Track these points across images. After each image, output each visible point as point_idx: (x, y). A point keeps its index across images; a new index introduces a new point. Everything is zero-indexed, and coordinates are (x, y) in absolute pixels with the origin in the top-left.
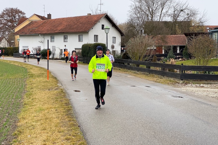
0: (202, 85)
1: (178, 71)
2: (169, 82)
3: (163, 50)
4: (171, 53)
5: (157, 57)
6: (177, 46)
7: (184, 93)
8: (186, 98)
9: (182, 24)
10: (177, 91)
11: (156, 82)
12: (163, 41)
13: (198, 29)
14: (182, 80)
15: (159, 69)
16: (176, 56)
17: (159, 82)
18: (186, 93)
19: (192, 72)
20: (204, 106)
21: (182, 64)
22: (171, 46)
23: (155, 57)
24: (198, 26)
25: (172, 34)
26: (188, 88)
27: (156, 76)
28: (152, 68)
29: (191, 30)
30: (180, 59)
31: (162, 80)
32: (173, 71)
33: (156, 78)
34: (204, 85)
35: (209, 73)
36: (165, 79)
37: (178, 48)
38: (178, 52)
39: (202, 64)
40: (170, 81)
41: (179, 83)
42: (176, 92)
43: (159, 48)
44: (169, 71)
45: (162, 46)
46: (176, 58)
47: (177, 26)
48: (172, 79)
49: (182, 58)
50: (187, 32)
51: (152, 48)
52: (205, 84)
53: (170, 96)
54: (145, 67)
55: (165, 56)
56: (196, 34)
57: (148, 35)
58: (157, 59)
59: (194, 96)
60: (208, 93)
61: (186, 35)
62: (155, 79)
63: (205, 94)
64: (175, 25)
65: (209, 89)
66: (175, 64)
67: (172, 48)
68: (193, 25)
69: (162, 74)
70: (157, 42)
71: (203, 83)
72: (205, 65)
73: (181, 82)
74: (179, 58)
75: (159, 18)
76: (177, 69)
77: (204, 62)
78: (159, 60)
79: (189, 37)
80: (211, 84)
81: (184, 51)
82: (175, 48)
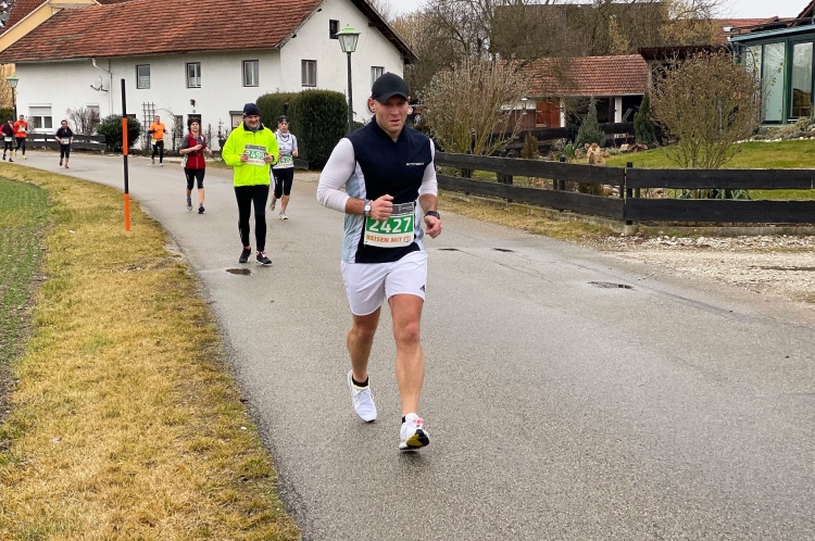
0: (701, 240)
1: (613, 191)
2: (580, 231)
3: (562, 115)
4: (589, 124)
5: (539, 139)
6: (614, 98)
7: (634, 270)
8: (643, 290)
9: (633, 14)
10: (611, 264)
11: (533, 232)
12: (560, 77)
13: (692, 33)
14: (629, 223)
15: (542, 184)
16: (609, 134)
17: (545, 233)
18: (644, 271)
19: (668, 194)
20: (706, 315)
21: (630, 165)
22: (588, 99)
23: (530, 142)
24: (691, 23)
25: (593, 53)
26: (650, 253)
27: (533, 209)
28: (519, 181)
29: (666, 35)
30: (625, 147)
31: (556, 226)
32: (598, 191)
33: (534, 217)
34: (712, 242)
35: (728, 195)
36: (565, 221)
37: (618, 107)
38: (618, 119)
39: (701, 162)
40: (586, 227)
41: (617, 235)
42: (604, 269)
43: (548, 106)
44: (583, 189)
45: (559, 99)
46: (608, 144)
47: (613, 23)
48: (593, 221)
49: (630, 141)
50: (648, 44)
51: (520, 108)
52: (713, 235)
53: (584, 285)
54: (492, 177)
55: (569, 134)
56: (683, 53)
57: (505, 56)
58: (540, 148)
59: (673, 281)
60: (723, 268)
61: (648, 55)
62: (531, 222)
63: (713, 271)
64: (606, 19)
65: (727, 256)
66: (604, 162)
67: (592, 106)
68: (672, 17)
69: (557, 202)
70: (537, 82)
71: (705, 235)
72: (712, 165)
73: (627, 229)
74: (619, 142)
76: (613, 185)
77: (709, 154)
78: (545, 150)
79: (659, 64)
80: (734, 235)
81: (638, 116)
82: (605, 105)
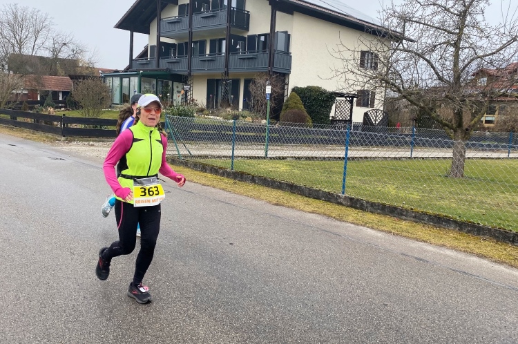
0: (91, 143)
1: (58, 124)
2: (45, 139)
4: (49, 100)
5: (29, 104)
6: (59, 92)
7: (66, 153)
8: (69, 160)
9: (66, 62)
10: (56, 151)
11: (25, 138)
12: (37, 81)
13: (87, 72)
14: (64, 136)
15: (29, 120)
16: (56, 104)
17: (30, 139)
18: (69, 154)
19: (79, 126)
20: (92, 169)
21: (64, 115)
22: (48, 91)
23: (25, 105)
24: (87, 68)
25: (51, 75)
26: (72, 147)
27: (25, 130)
28: (19, 119)
29: (78, 71)
30: (63, 109)
31: (35, 136)
32: (52, 124)
33: (26, 133)
34: (95, 143)
35: (101, 127)
36: (39, 135)
37: (61, 95)
38: (61, 99)
39: (91, 115)
40: (47, 137)
41: (60, 140)
42: (54, 153)
43: (33, 92)
44: (46, 123)
45: (37, 90)
46: (56, 108)
47: (58, 65)
48: (50, 135)
49: (65, 107)
50: (72, 73)
51: (20, 92)
52: (95, 141)
53: (46, 159)
54: (9, 117)
55: (41, 103)
56: (84, 77)
57: (14, 72)
58: (29, 107)
59: (80, 157)
60: (99, 153)
61: (72, 77)
62: (24, 135)
63: (95, 154)
64: (56, 63)
65: (100, 149)
66: (54, 114)
67: (50, 93)
68: (81, 65)
69: (35, 127)
70: (28, 83)
71: (93, 141)
72: (95, 116)
73: (63, 138)
74: (61, 107)
75: (31, 50)
76: (58, 122)
77: (94, 113)
78: (31, 108)
79: (76, 81)
80: (103, 142)
81: (68, 99)
82: (55, 94)
